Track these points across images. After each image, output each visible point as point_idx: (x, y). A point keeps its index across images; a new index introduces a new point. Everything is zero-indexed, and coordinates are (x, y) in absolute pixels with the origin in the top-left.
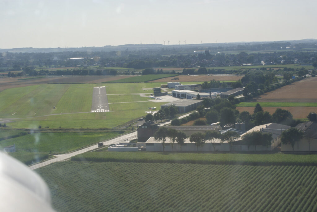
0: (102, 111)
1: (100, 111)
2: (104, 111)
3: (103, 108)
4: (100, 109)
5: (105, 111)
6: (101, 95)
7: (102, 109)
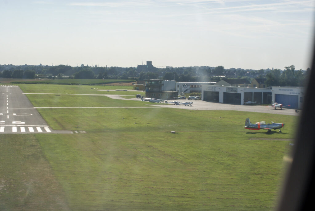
0: (14, 130)
1: (8, 129)
2: (23, 130)
3: (16, 119)
4: (8, 122)
5: (31, 130)
6: (11, 94)
7: (14, 122)
